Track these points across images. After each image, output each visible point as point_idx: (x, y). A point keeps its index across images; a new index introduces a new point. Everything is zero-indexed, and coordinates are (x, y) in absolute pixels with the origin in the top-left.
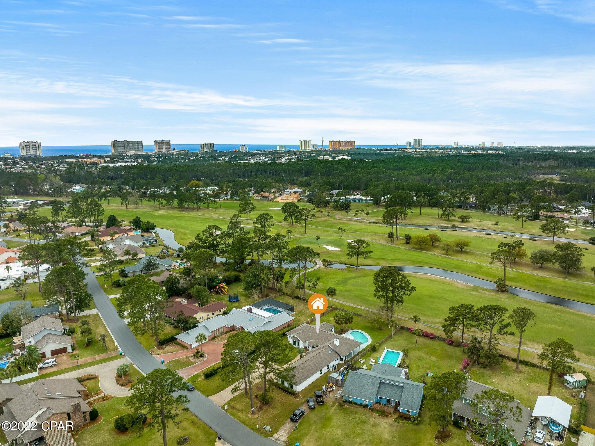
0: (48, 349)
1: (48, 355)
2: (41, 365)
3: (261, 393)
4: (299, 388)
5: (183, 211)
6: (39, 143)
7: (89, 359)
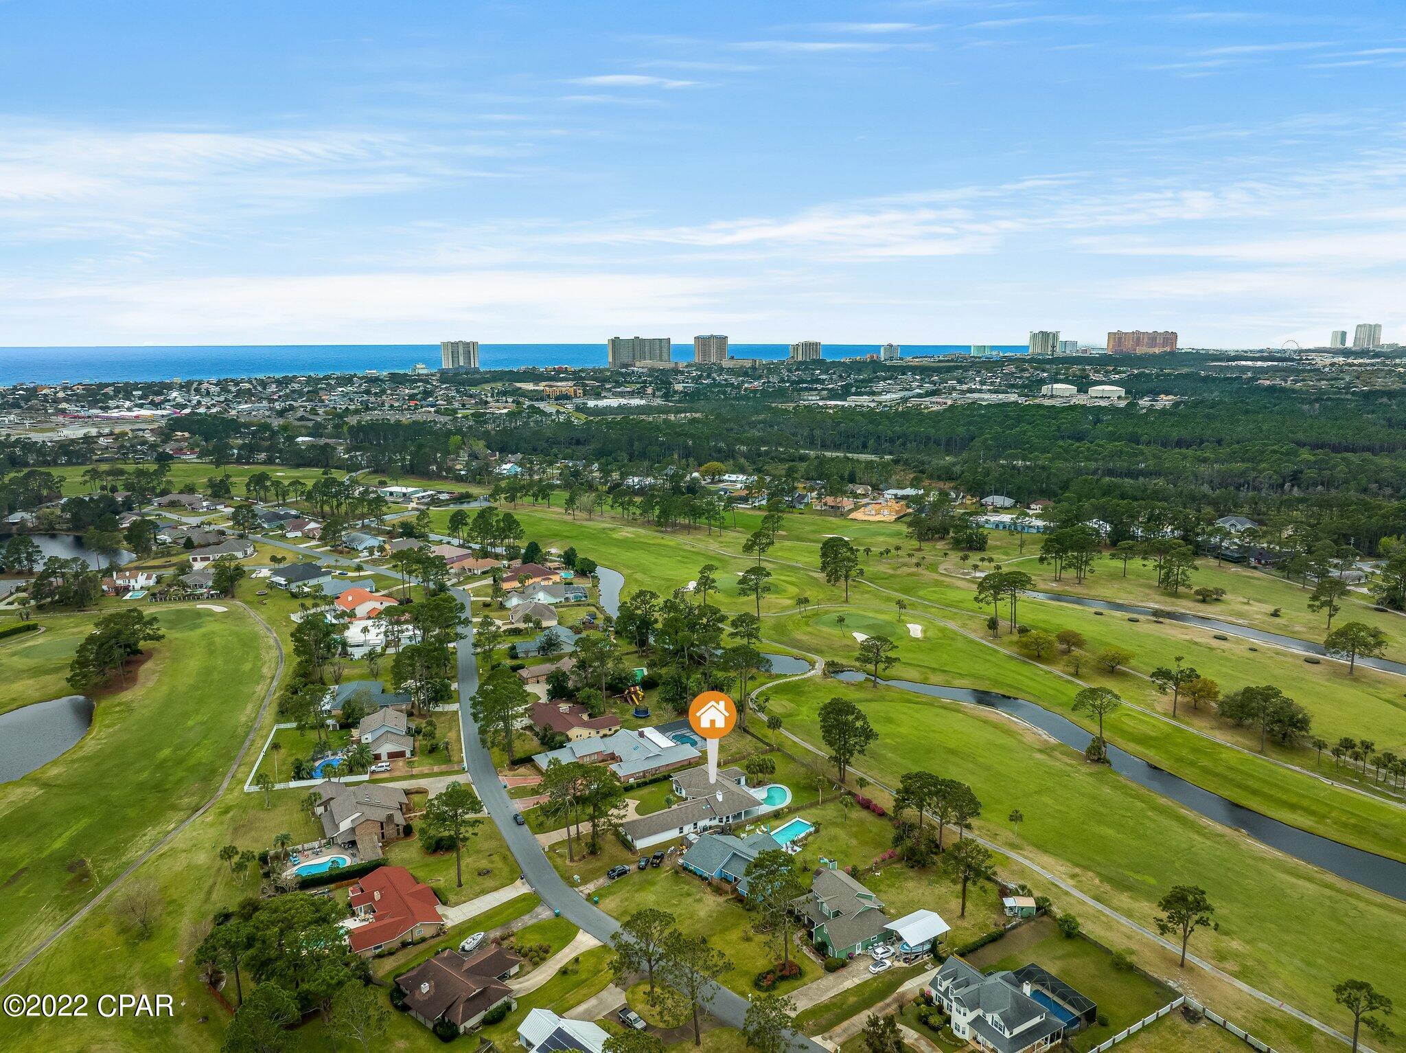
0: (385, 749)
1: (384, 757)
2: (373, 768)
3: (590, 840)
4: (641, 844)
5: (666, 532)
6: (475, 344)
7: (426, 770)
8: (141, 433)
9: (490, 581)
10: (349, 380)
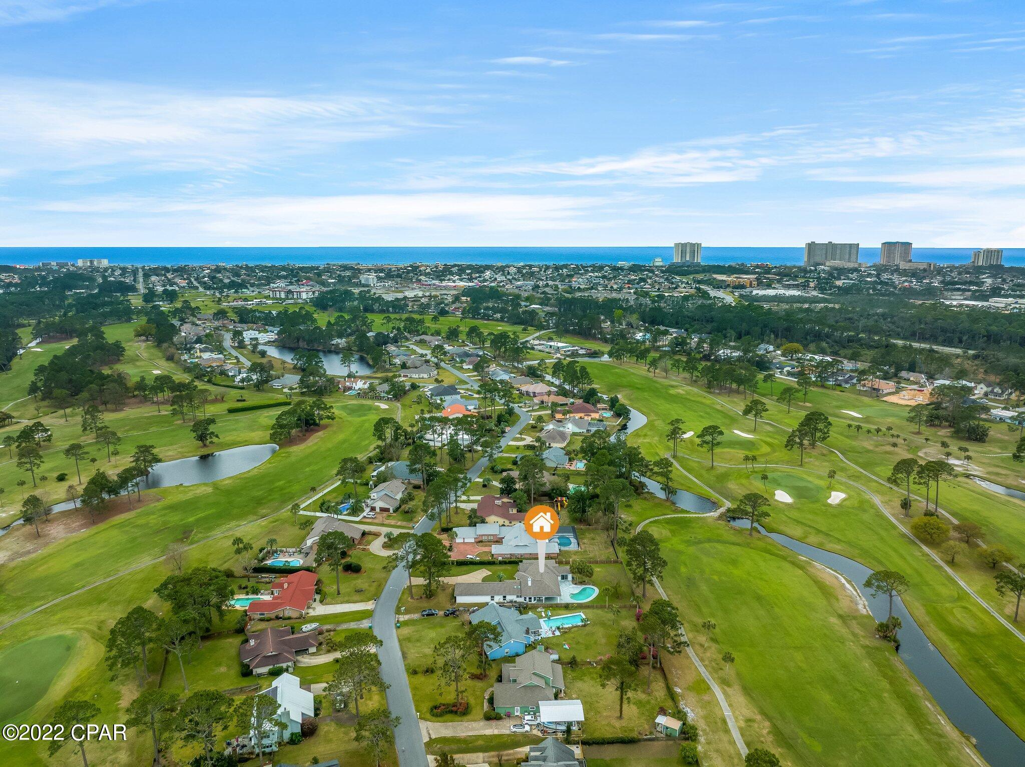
0: (378, 505)
1: (378, 509)
4: (461, 600)
5: (713, 393)
6: (699, 245)
7: (393, 522)
8: (445, 297)
9: (550, 412)
10: (601, 268)
